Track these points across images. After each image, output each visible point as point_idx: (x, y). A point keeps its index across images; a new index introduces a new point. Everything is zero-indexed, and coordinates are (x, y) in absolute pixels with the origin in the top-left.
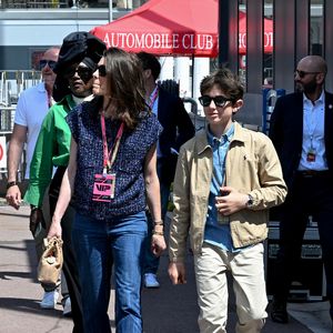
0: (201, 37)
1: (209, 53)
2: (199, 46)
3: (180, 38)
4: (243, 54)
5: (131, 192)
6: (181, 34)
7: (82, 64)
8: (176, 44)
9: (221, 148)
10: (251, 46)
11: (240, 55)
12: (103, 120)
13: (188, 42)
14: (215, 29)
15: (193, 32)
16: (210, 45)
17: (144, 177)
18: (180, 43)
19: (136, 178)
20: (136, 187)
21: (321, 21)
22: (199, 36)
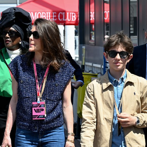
0: (69, 14)
1: (74, 23)
2: (68, 19)
3: (57, 15)
4: (93, 23)
5: (55, 114)
6: (58, 13)
7: (12, 28)
8: (55, 18)
9: (119, 86)
10: (97, 19)
11: (91, 24)
12: (35, 66)
13: (61, 17)
14: (77, 9)
15: (64, 11)
16: (74, 18)
17: (62, 103)
18: (57, 17)
19: (57, 104)
20: (58, 110)
21: (136, 4)
22: (68, 13)
